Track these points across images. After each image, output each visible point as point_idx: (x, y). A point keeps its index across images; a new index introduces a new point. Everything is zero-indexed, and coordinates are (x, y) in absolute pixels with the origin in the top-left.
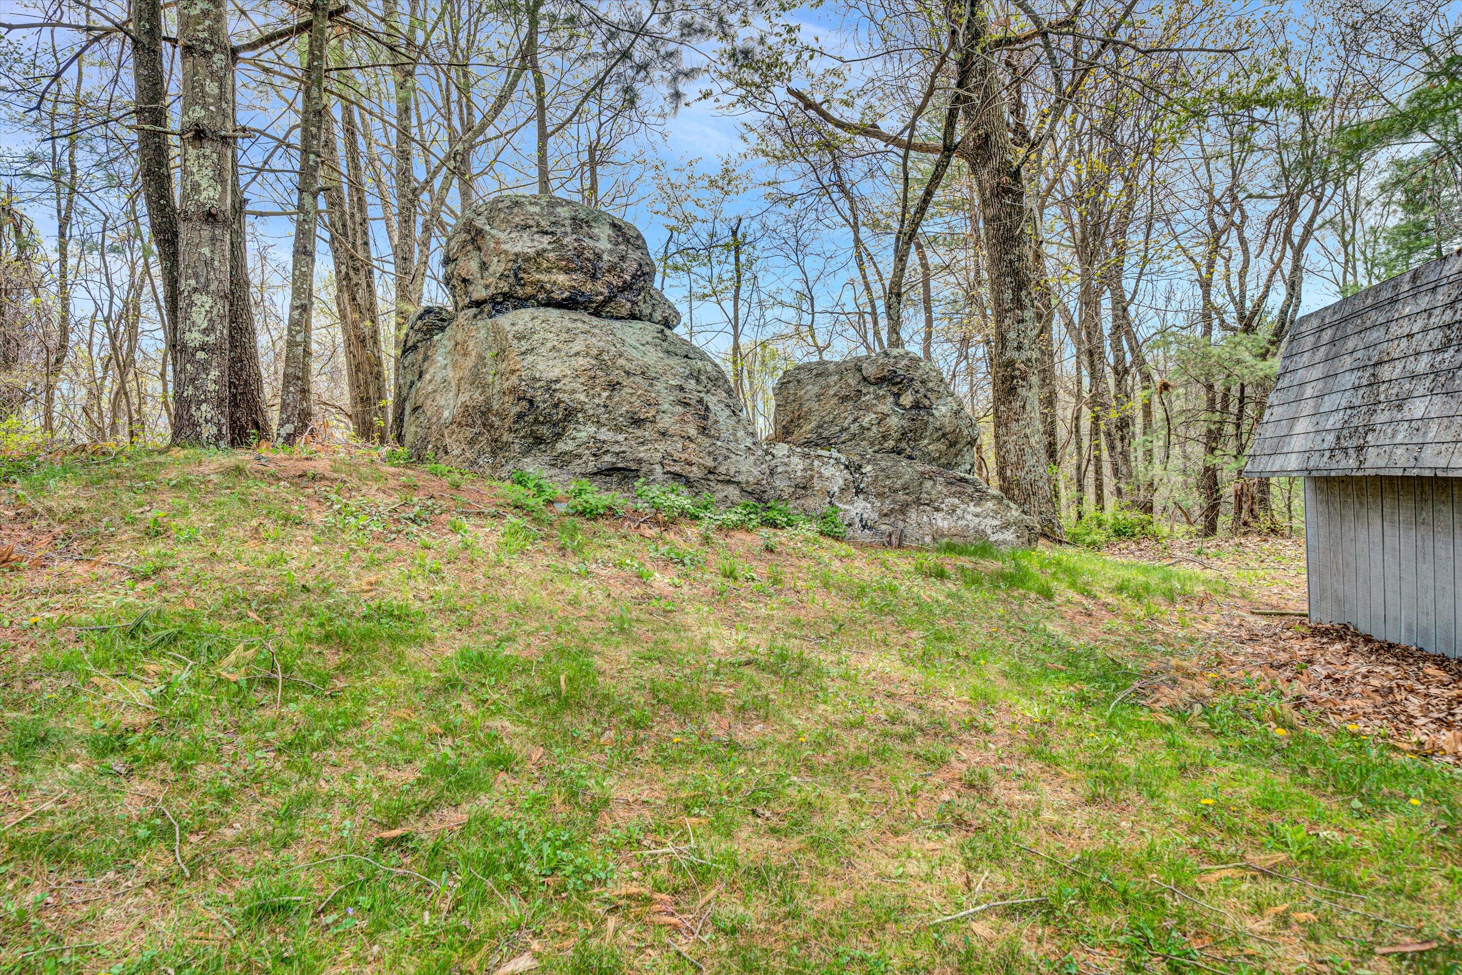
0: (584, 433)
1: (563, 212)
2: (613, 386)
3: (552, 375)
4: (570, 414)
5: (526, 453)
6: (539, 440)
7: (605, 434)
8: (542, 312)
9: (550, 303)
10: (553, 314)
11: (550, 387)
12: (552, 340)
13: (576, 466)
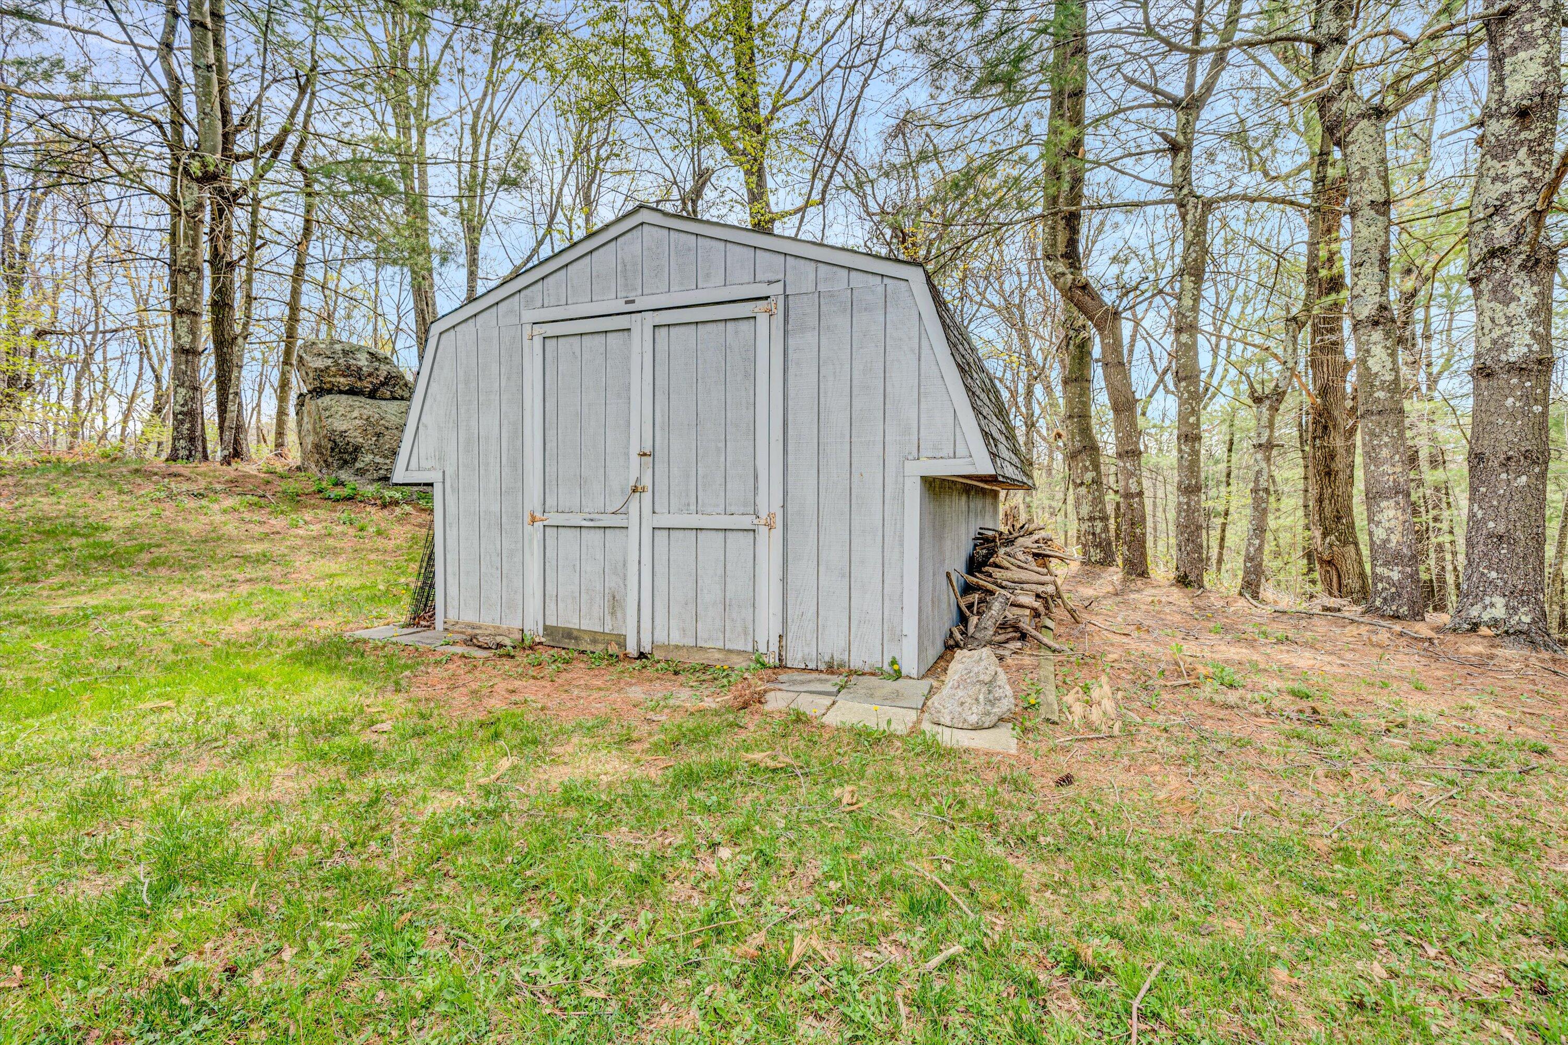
0: (369, 458)
1: (338, 347)
2: (378, 435)
3: (344, 428)
4: (357, 449)
5: (341, 468)
6: (346, 462)
7: (378, 459)
8: (337, 397)
9: (341, 392)
10: (344, 397)
11: (342, 434)
12: (342, 411)
13: (368, 476)
